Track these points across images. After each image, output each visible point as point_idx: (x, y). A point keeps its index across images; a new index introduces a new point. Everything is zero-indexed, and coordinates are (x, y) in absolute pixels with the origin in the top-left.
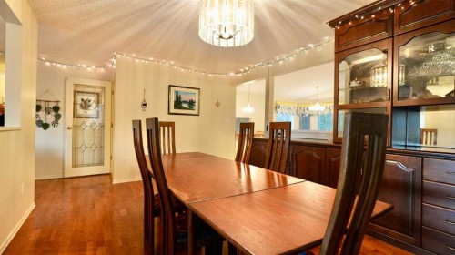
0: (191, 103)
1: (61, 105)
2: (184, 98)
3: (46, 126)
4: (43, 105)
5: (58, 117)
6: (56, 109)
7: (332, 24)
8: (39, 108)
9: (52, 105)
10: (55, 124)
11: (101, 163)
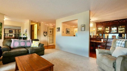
0: (69, 32)
1: (47, 32)
2: (68, 31)
3: (45, 36)
4: (45, 32)
5: (47, 34)
6: (47, 33)
7: (96, 23)
8: (44, 32)
9: (46, 32)
10: (46, 35)
11: (53, 43)
